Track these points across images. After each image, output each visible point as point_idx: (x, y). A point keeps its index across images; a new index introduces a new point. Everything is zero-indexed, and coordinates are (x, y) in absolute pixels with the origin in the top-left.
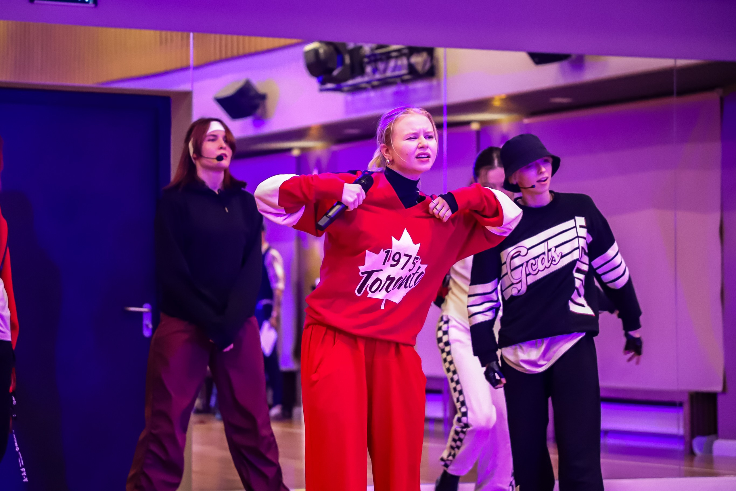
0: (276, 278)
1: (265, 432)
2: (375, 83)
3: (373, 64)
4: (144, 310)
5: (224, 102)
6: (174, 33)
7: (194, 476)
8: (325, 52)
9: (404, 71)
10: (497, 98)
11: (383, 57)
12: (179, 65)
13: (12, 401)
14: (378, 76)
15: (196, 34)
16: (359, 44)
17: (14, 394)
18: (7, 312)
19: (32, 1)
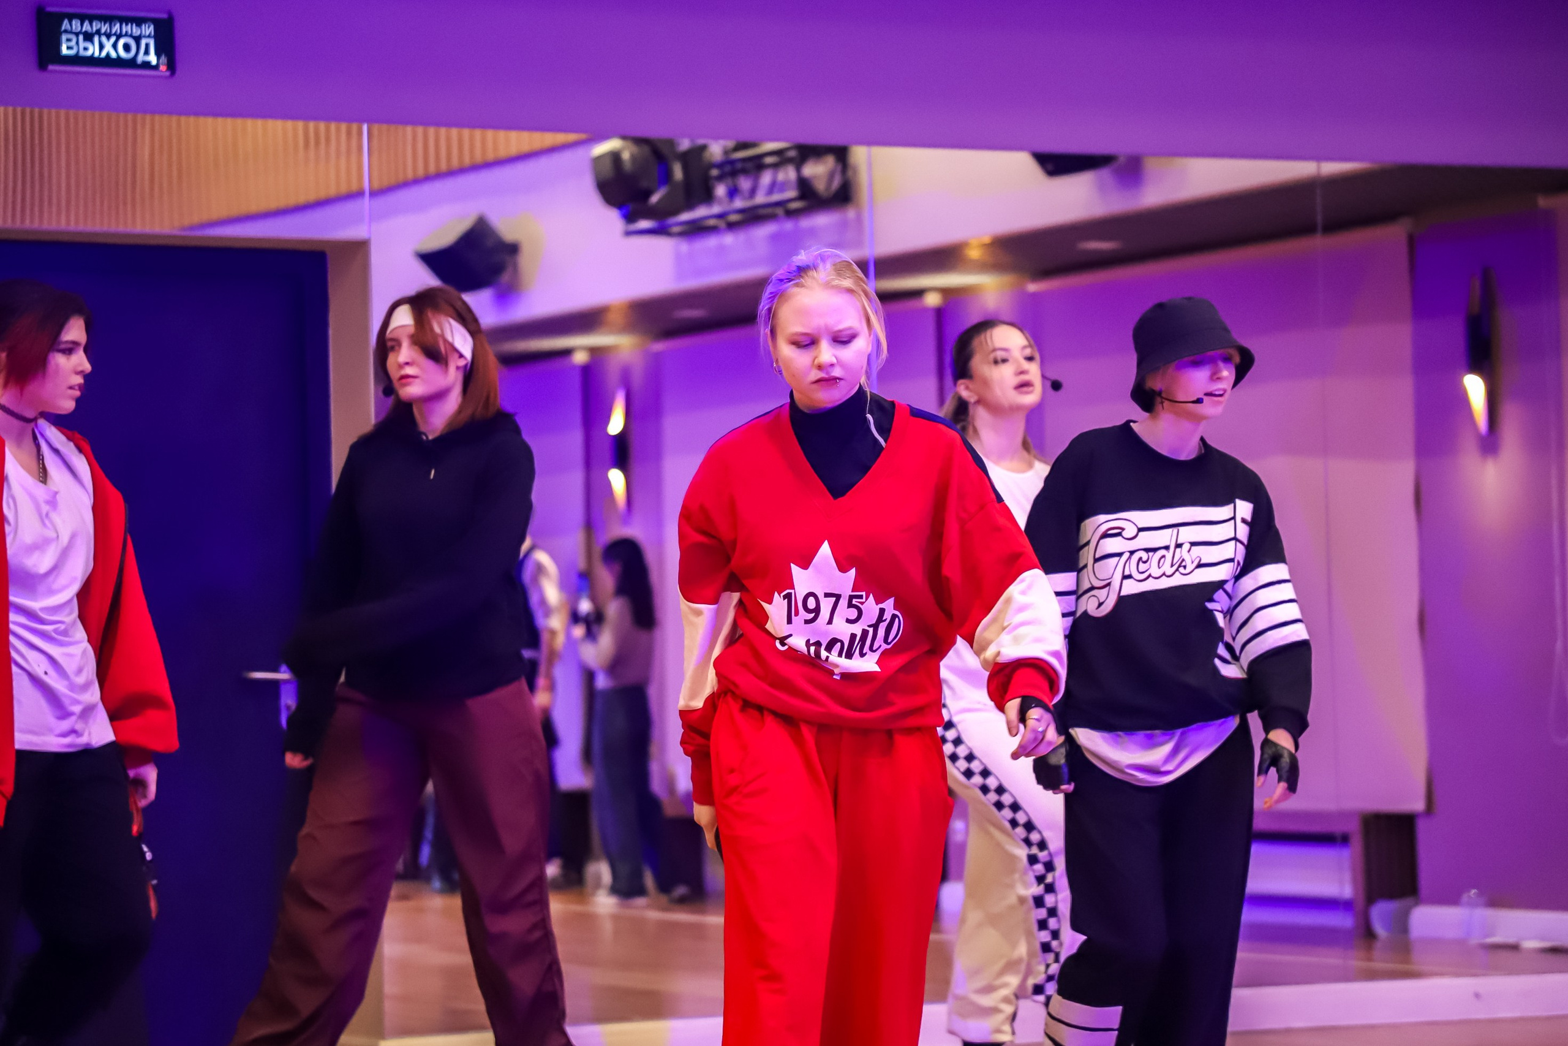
0: (548, 611)
2: (733, 218)
3: (729, 181)
4: (283, 675)
5: (435, 261)
6: (333, 126)
7: (388, 1006)
8: (633, 158)
9: (791, 194)
10: (974, 242)
11: (750, 165)
12: (343, 189)
14: (739, 203)
15: (376, 128)
16: (701, 141)
19: (42, 66)
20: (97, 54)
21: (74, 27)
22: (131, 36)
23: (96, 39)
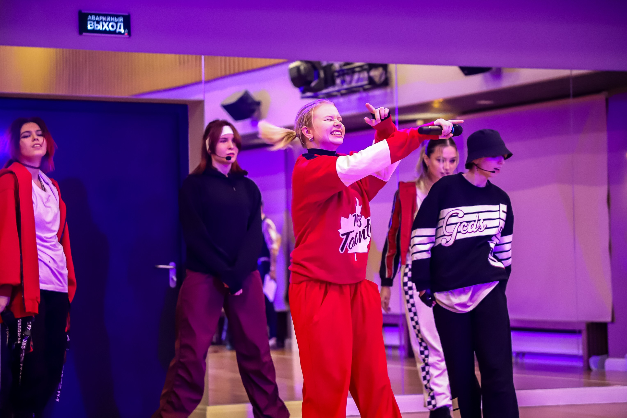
0: (271, 241)
1: (266, 359)
2: (343, 92)
3: (342, 77)
4: (171, 266)
5: (228, 108)
6: (190, 56)
7: (210, 393)
8: (305, 69)
9: (365, 82)
10: (436, 101)
11: (350, 71)
12: (194, 81)
13: (67, 338)
14: (345, 86)
15: (207, 57)
16: (331, 62)
17: (68, 333)
18: (66, 271)
19: (81, 33)
20: (101, 29)
21: (93, 19)
22: (114, 22)
23: (101, 23)
